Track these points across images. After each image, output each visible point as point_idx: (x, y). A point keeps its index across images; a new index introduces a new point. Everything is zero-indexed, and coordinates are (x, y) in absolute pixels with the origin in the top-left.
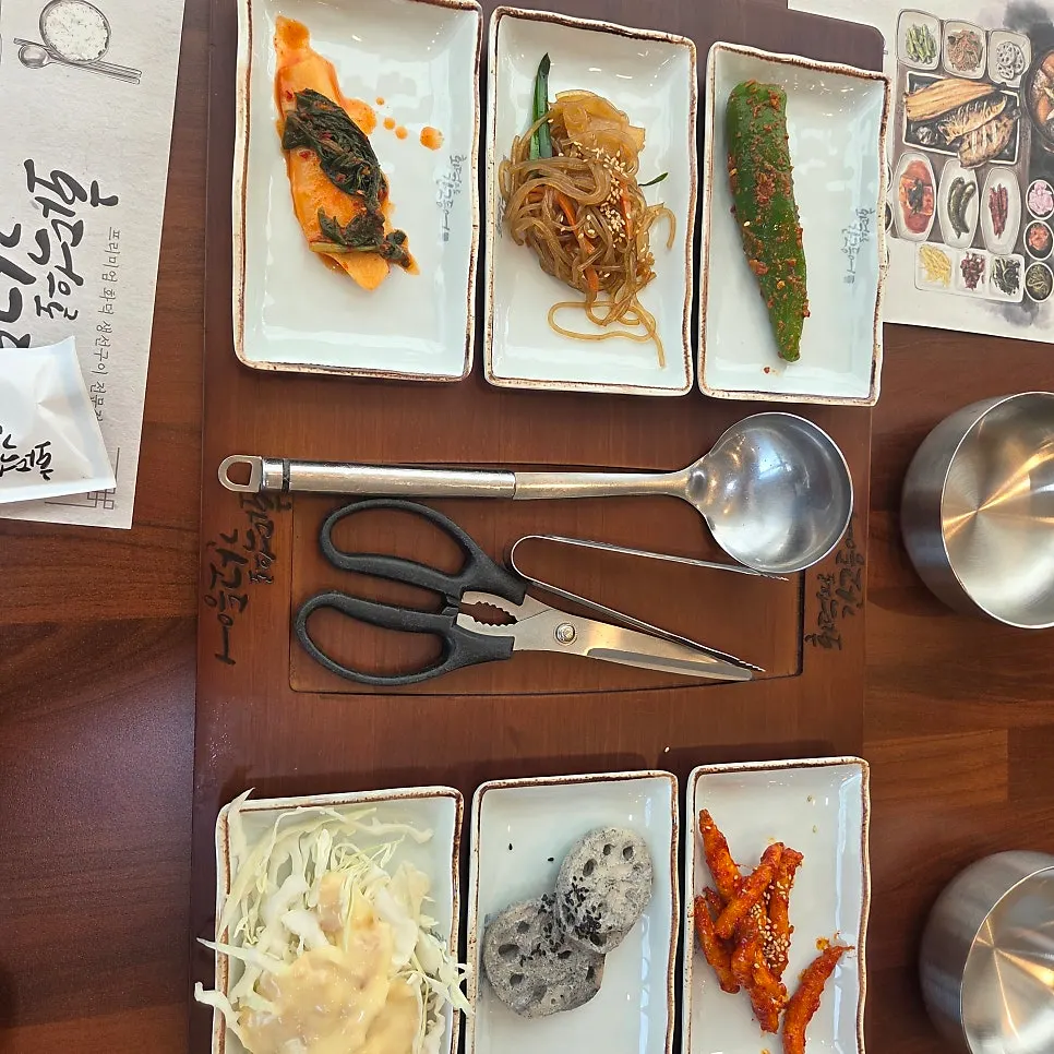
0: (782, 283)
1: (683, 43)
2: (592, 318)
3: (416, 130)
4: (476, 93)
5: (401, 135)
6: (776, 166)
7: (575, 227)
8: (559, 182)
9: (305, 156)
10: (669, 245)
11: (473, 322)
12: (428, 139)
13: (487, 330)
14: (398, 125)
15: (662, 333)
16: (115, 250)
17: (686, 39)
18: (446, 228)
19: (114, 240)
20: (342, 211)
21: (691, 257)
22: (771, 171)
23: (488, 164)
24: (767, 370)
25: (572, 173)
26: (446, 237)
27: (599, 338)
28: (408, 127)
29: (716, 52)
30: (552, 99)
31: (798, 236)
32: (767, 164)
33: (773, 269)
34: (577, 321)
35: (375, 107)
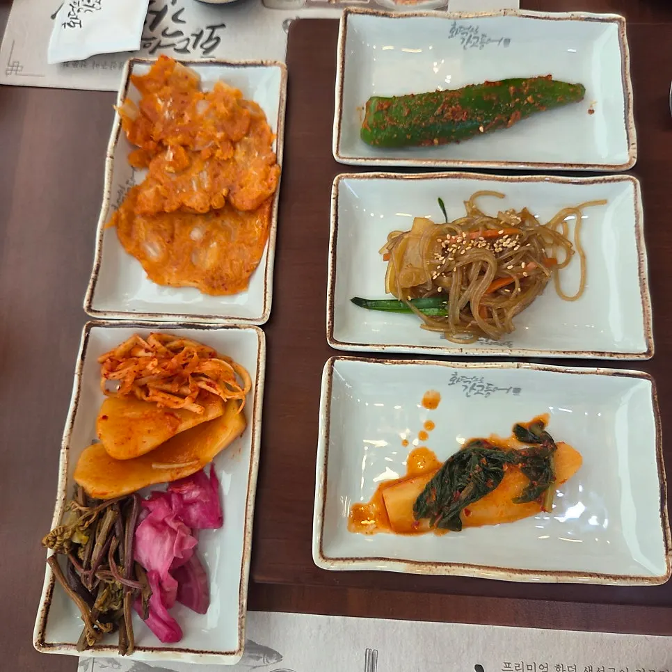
0: (529, 99)
1: (337, 185)
2: (567, 263)
3: (426, 414)
4: (402, 363)
5: (430, 425)
6: (438, 105)
7: (515, 277)
8: (477, 292)
9: (468, 512)
10: (502, 196)
11: (602, 370)
12: (431, 403)
13: (607, 357)
14: (423, 429)
15: (574, 203)
16: (521, 667)
17: (334, 182)
18: (508, 390)
19: (513, 666)
20: (515, 483)
21: (517, 177)
22: (443, 108)
23: (463, 354)
24: (591, 112)
25: (467, 282)
26: (517, 391)
27: (583, 257)
28: (424, 420)
29: (341, 156)
30: (390, 296)
31: (493, 84)
32: (437, 112)
33: (518, 106)
34: (571, 276)
35: (410, 449)
